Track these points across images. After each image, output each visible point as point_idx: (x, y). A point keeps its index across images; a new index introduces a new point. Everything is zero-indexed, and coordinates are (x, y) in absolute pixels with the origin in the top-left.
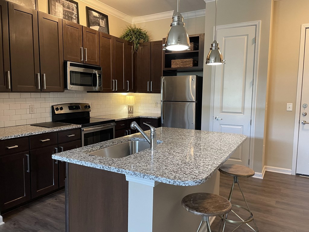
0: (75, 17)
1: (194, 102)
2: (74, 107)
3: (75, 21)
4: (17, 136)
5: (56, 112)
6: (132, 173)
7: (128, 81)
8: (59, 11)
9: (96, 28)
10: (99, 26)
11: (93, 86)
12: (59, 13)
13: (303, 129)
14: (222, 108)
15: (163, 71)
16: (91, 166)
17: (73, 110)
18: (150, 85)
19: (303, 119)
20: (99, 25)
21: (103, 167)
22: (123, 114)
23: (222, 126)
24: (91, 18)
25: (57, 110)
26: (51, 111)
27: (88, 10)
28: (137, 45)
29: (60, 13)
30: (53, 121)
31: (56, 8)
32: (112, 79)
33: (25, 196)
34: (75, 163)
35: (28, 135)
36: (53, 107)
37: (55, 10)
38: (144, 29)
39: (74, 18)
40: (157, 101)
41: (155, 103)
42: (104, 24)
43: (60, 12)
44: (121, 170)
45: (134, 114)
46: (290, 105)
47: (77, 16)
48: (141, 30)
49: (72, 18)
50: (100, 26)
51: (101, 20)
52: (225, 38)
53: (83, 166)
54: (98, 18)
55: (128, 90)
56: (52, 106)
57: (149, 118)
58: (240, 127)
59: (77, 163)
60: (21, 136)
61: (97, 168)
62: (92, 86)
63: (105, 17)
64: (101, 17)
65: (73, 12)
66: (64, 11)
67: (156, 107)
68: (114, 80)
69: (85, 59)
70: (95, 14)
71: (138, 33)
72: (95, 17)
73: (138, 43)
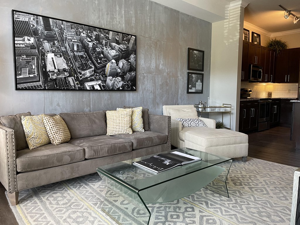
7: (272, 75)
9: (256, 43)
11: (258, 78)
18: (287, 77)
27: (253, 33)
28: (279, 51)
35: (246, 100)
38: (283, 40)
41: (288, 90)
42: (259, 40)
47: (249, 38)
48: (281, 41)
49: (247, 40)
54: (256, 37)
55: (271, 81)
57: (288, 98)
63: (259, 35)
65: (248, 36)
68: (266, 75)
69: (256, 63)
70: (255, 35)
71: (279, 44)
72: (255, 37)
73: (279, 50)
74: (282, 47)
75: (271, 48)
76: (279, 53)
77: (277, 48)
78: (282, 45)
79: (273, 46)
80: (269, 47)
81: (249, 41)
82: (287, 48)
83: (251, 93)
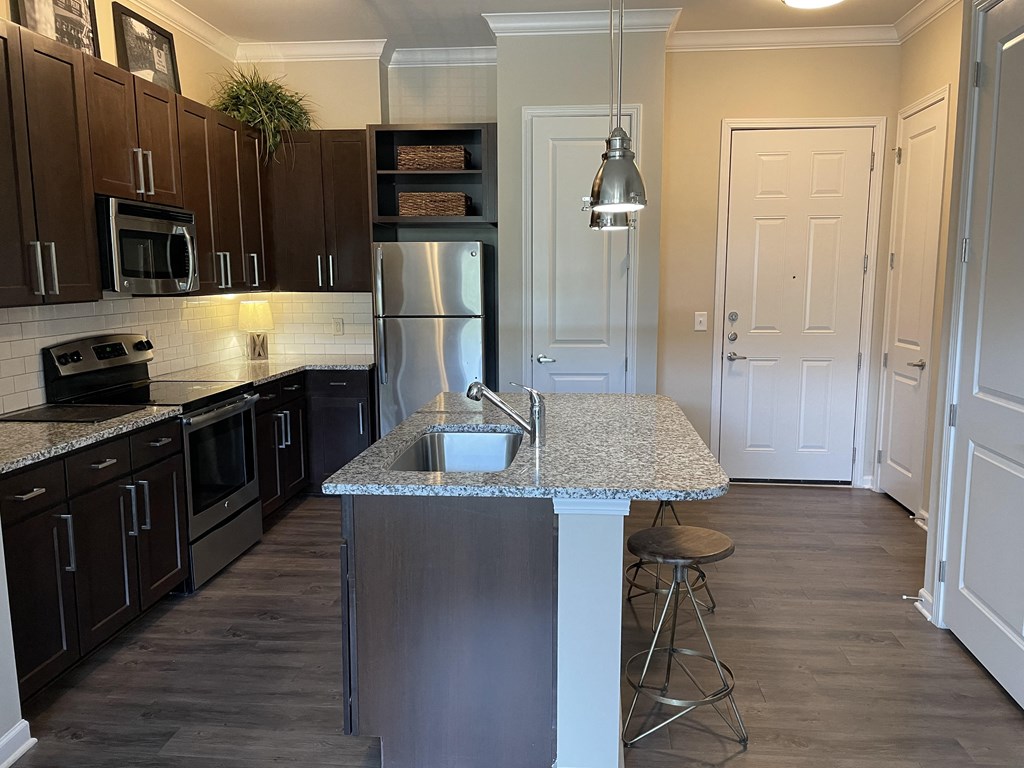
0: (88, 37)
1: (479, 317)
2: (108, 349)
3: (89, 52)
4: (38, 458)
5: (64, 371)
6: (585, 493)
7: (255, 255)
8: (43, 19)
9: (147, 75)
10: (152, 69)
11: (175, 277)
12: (44, 26)
13: (730, 372)
14: (553, 330)
15: (374, 224)
16: (464, 493)
17: (109, 357)
18: (326, 265)
19: (730, 348)
20: (152, 67)
21: (501, 492)
22: (228, 362)
23: (557, 379)
24: (131, 42)
25: (62, 364)
26: (41, 369)
27: (121, 13)
28: (274, 136)
29: (49, 26)
30: (48, 401)
31: (36, 6)
32: (216, 251)
33: (65, 648)
34: (410, 494)
35: (64, 451)
36: (46, 353)
37: (33, 15)
38: (292, 85)
39: (86, 41)
40: (341, 316)
41: (337, 324)
42: (164, 64)
43: (47, 21)
44: (553, 491)
45: (269, 361)
46: (701, 316)
47: (91, 35)
48: (280, 87)
49: (79, 42)
50: (156, 71)
51: (155, 49)
52: (556, 142)
53: (437, 497)
54: (148, 42)
55: (257, 285)
56: (43, 349)
57: (338, 368)
58: (601, 378)
59: (418, 493)
60: (47, 456)
61: (481, 494)
62: (169, 277)
63: (164, 37)
64: (155, 38)
65: (82, 21)
66: (57, 16)
67: (341, 333)
68: (221, 254)
69: (148, 188)
70: (140, 29)
71: (273, 99)
72: (140, 38)
73: (277, 131)
74: (289, 118)
75: (235, 113)
76: (276, 145)
77: (266, 120)
78: (291, 111)
79: (244, 104)
80: (226, 109)
81: (97, 52)
82: (313, 127)
83: (149, 354)
